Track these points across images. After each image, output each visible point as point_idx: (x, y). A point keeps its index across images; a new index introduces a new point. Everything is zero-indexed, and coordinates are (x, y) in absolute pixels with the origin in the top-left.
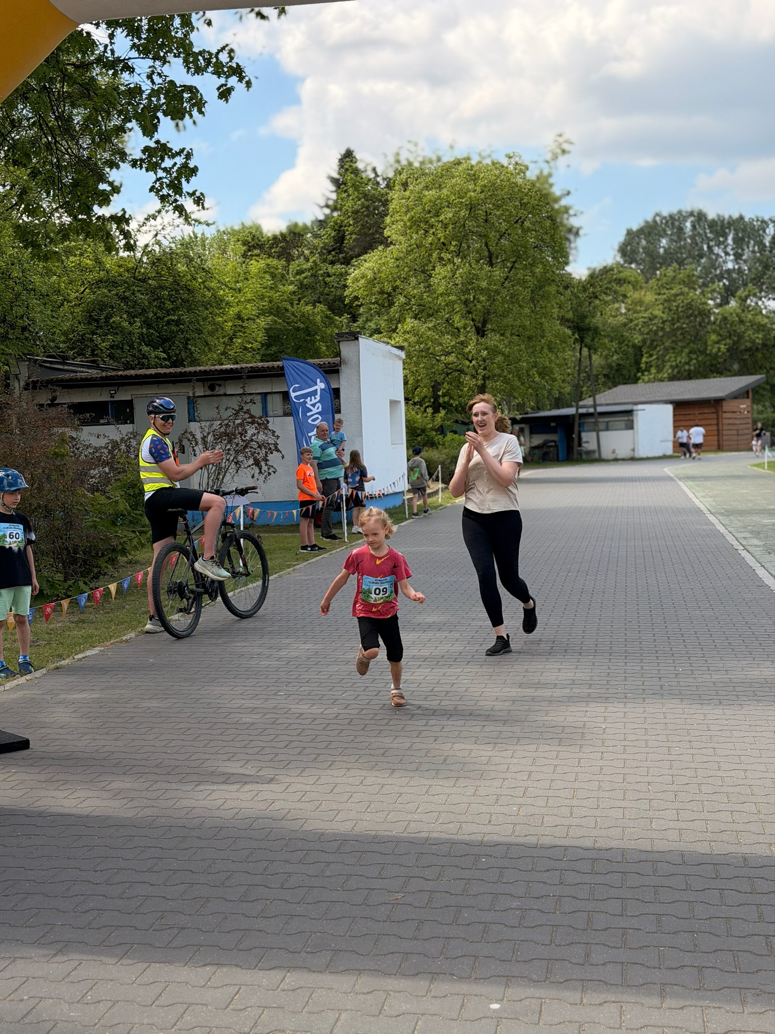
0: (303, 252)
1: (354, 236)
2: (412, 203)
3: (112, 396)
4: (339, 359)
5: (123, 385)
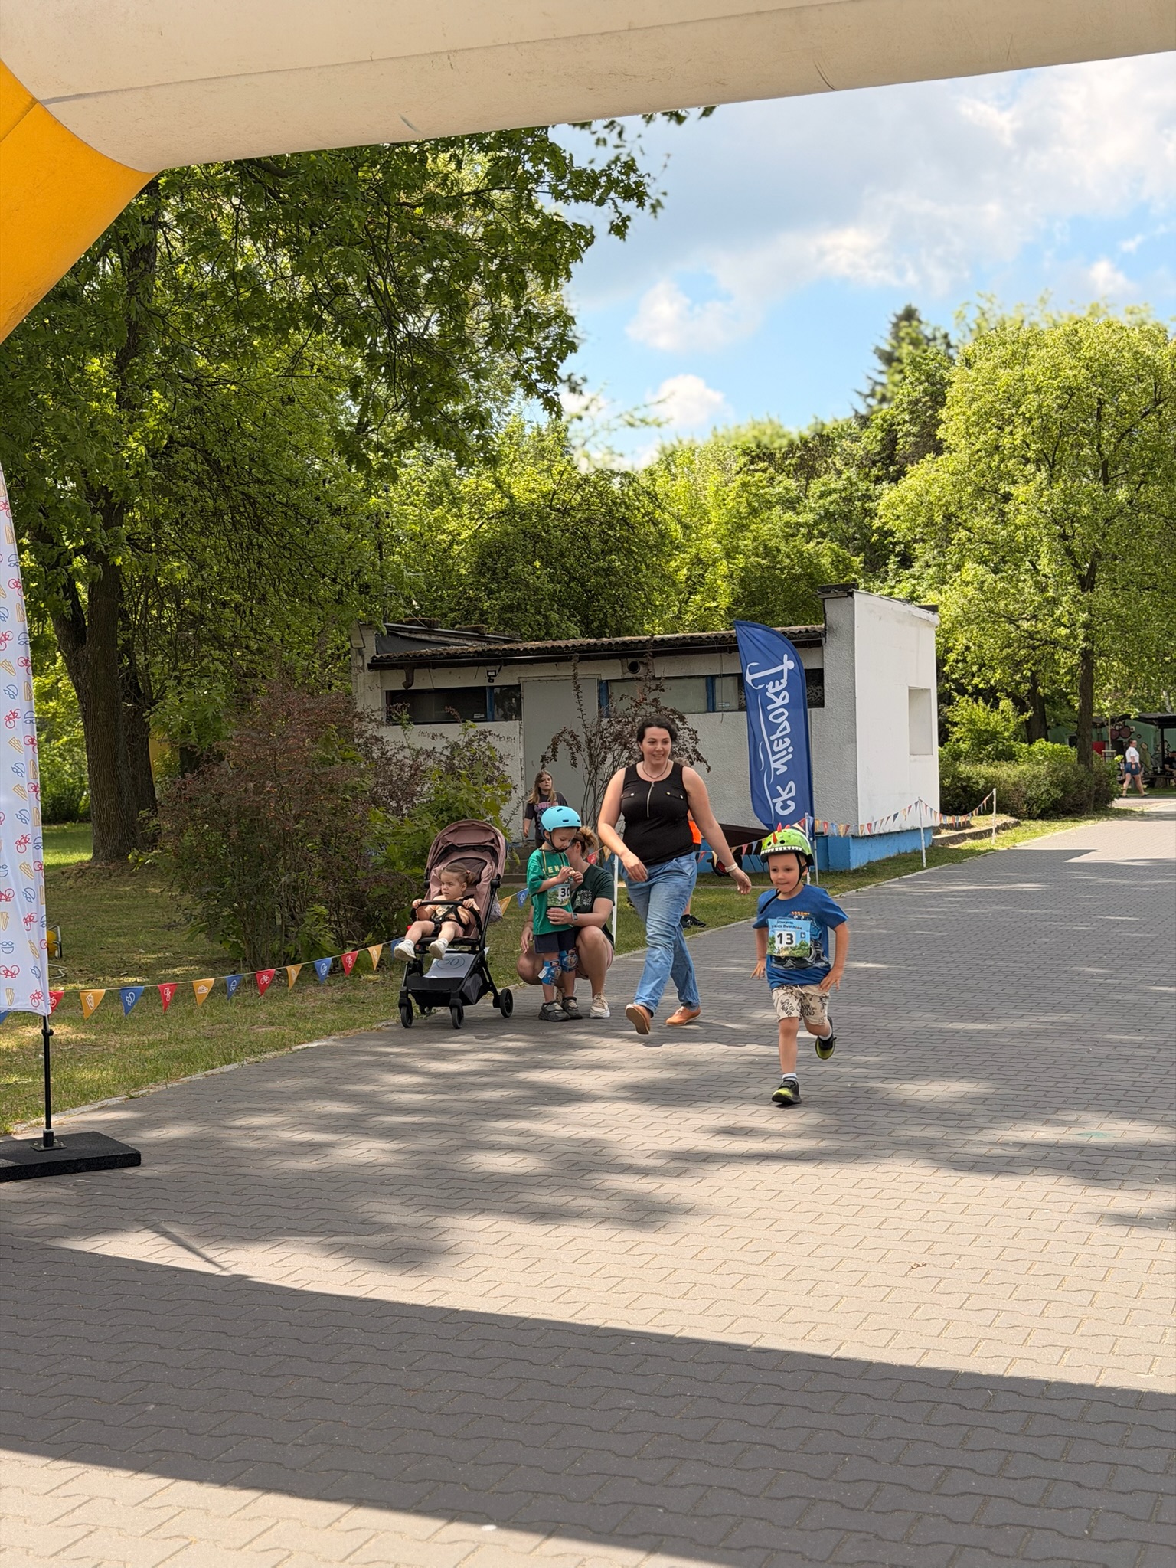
0: (834, 464)
1: (911, 439)
3: (491, 680)
4: (823, 626)
5: (506, 663)
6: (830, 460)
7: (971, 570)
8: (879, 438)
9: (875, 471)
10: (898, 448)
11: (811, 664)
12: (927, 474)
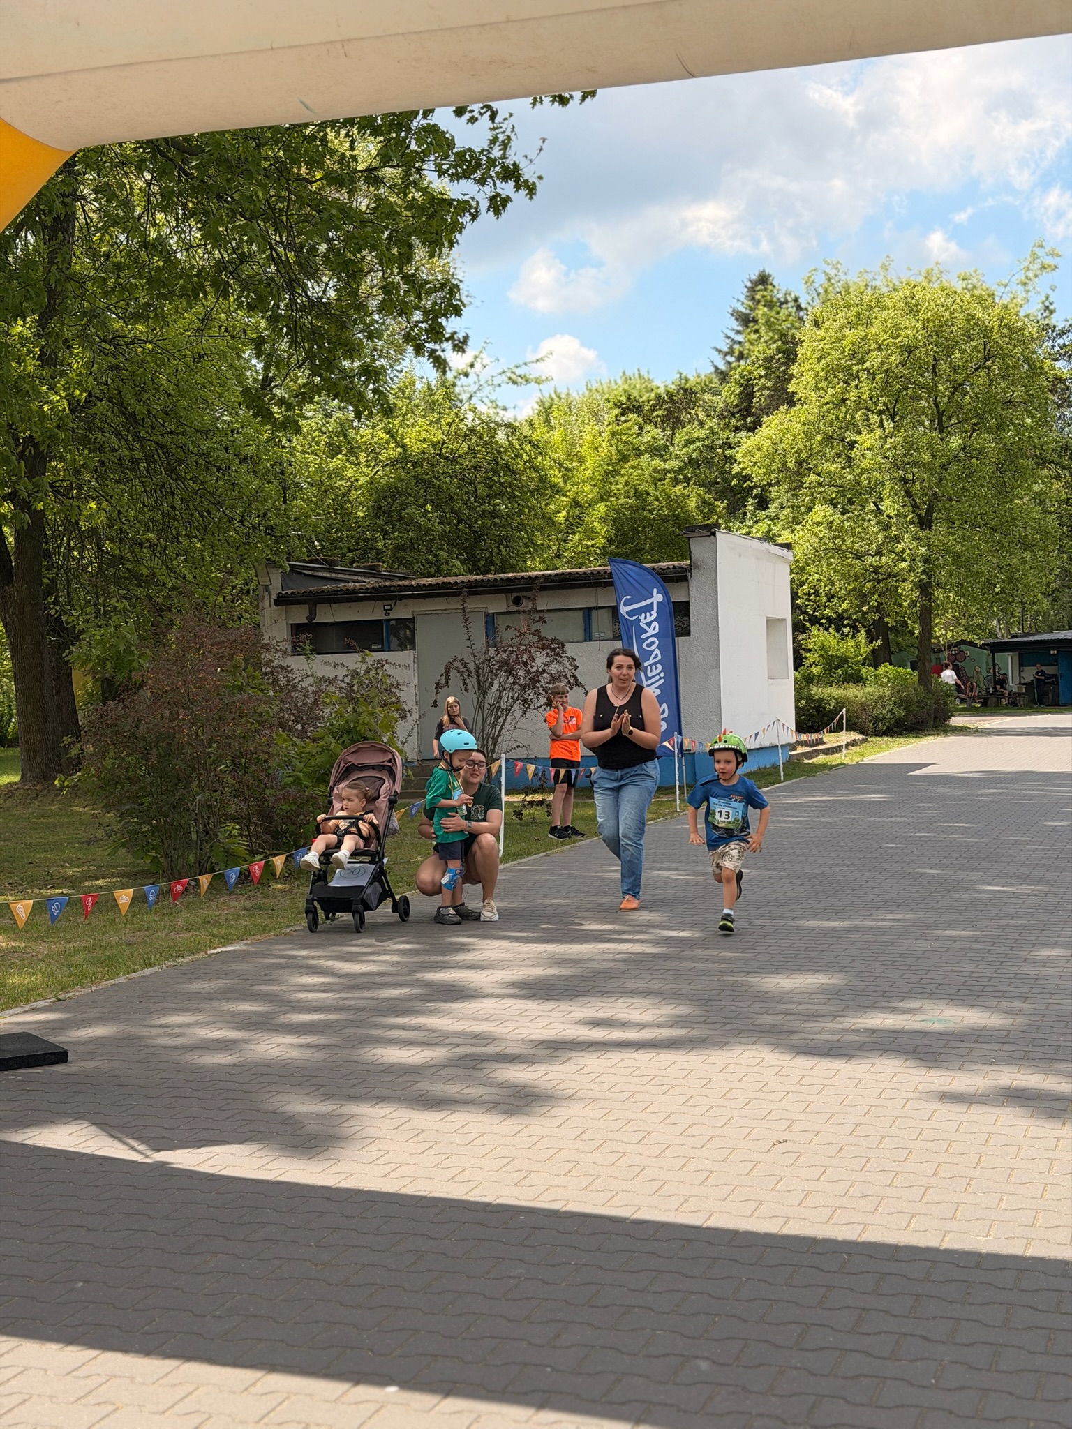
0: (697, 415)
1: (766, 392)
3: (387, 614)
4: (688, 562)
5: (402, 598)
6: (693, 412)
7: (822, 511)
8: (737, 392)
9: (734, 422)
10: (755, 400)
11: (678, 597)
12: (781, 424)
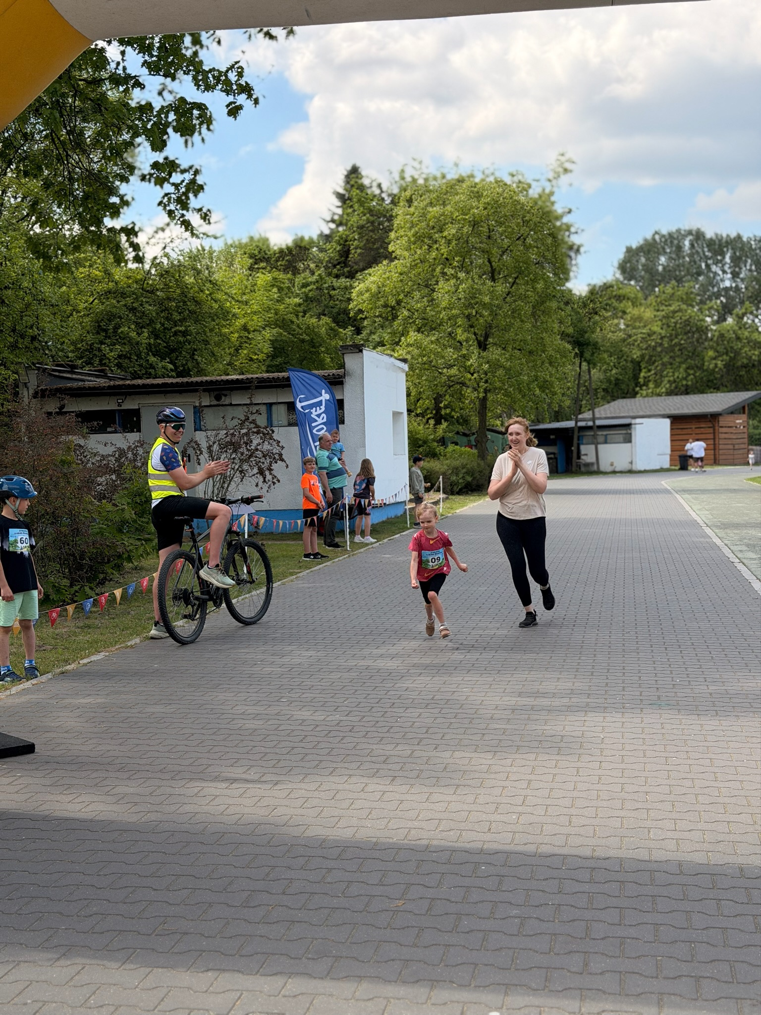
0: (309, 265)
1: (359, 251)
2: (416, 219)
3: (119, 405)
4: (343, 370)
5: (130, 394)
6: (306, 263)
7: (413, 336)
8: (338, 249)
9: (335, 271)
10: (351, 256)
12: (383, 274)
